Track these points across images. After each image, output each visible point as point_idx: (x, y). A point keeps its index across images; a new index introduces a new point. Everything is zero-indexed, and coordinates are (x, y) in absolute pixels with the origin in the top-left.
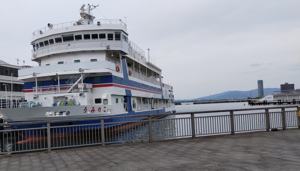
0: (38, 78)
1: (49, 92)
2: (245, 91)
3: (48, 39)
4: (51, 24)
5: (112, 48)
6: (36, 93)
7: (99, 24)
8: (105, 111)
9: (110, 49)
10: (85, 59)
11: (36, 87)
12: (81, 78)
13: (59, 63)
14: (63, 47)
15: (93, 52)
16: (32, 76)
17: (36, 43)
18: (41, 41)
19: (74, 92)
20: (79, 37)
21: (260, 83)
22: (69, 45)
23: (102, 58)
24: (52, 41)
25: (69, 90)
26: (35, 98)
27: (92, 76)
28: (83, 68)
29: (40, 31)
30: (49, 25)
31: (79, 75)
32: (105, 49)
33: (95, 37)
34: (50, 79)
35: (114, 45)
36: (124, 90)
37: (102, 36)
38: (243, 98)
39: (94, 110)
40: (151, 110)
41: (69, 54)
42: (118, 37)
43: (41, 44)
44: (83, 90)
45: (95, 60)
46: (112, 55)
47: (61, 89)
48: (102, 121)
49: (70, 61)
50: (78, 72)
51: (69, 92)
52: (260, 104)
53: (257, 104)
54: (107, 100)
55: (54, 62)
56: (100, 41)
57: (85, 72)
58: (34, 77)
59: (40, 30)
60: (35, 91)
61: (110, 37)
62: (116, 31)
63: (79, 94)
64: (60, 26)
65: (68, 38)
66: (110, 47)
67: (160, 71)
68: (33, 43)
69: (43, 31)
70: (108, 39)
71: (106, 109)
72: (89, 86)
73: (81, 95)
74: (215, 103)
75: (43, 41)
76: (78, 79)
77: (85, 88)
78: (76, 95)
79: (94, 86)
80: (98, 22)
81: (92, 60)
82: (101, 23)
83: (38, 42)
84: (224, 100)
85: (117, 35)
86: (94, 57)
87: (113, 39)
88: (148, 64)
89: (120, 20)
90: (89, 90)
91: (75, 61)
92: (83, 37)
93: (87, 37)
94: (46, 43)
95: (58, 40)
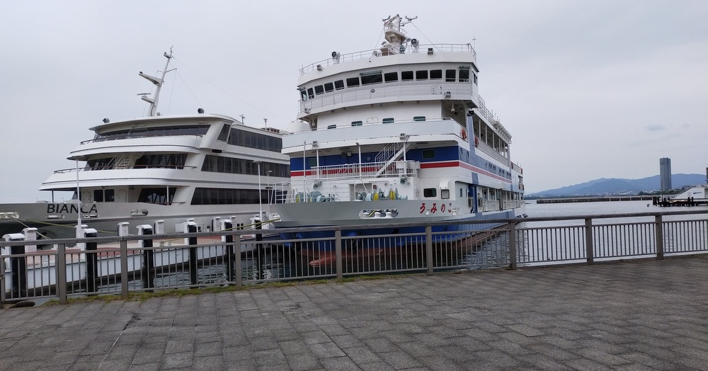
0: (320, 151)
1: (344, 176)
2: (633, 180)
3: (333, 81)
4: (337, 53)
5: (454, 97)
6: (318, 177)
7: (430, 51)
8: (450, 211)
9: (451, 99)
10: (404, 118)
11: (318, 166)
12: (403, 150)
13: (354, 124)
14: (362, 95)
15: (418, 103)
16: (309, 147)
17: (308, 87)
18: (318, 84)
19: (388, 176)
20: (391, 77)
21: (666, 163)
22: (373, 91)
23: (435, 115)
24: (339, 85)
25: (378, 173)
26: (316, 186)
27: (420, 147)
28: (407, 134)
29: (318, 66)
30: (334, 54)
31: (398, 146)
32: (442, 97)
33: (422, 75)
34: (339, 153)
35: (458, 91)
36: (470, 172)
37: (436, 75)
38: (628, 193)
39: (435, 210)
40: (499, 212)
41: (372, 107)
42: (464, 76)
43: (319, 90)
44: (405, 173)
45: (423, 119)
46: (453, 110)
47: (364, 170)
48: (429, 230)
49: (375, 120)
50: (397, 140)
51: (379, 177)
52: (679, 204)
53: (674, 204)
54: (448, 190)
55: (344, 122)
56: (431, 83)
57: (412, 139)
58: (314, 148)
59: (318, 64)
60: (315, 173)
61: (450, 76)
62: (461, 65)
63: (398, 180)
64: (357, 57)
65: (371, 78)
66: (451, 95)
67: (509, 137)
68: (302, 88)
69: (323, 65)
70: (447, 80)
71: (451, 208)
72: (415, 165)
73: (403, 181)
74: (579, 201)
75: (323, 83)
76: (397, 152)
77: (409, 170)
78: (394, 182)
79: (422, 166)
80: (429, 49)
81: (417, 119)
82: (435, 50)
83: (313, 86)
84: (590, 196)
85: (464, 73)
86: (419, 112)
87: (454, 81)
88: (496, 125)
89: (468, 45)
90: (415, 172)
91: (384, 120)
92: (400, 76)
93: (407, 76)
94: (329, 87)
95: (353, 82)
